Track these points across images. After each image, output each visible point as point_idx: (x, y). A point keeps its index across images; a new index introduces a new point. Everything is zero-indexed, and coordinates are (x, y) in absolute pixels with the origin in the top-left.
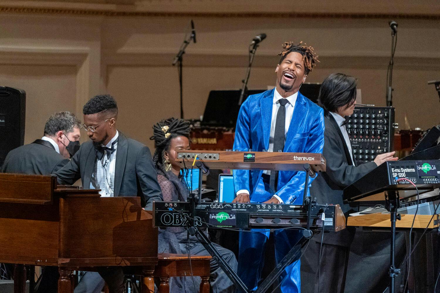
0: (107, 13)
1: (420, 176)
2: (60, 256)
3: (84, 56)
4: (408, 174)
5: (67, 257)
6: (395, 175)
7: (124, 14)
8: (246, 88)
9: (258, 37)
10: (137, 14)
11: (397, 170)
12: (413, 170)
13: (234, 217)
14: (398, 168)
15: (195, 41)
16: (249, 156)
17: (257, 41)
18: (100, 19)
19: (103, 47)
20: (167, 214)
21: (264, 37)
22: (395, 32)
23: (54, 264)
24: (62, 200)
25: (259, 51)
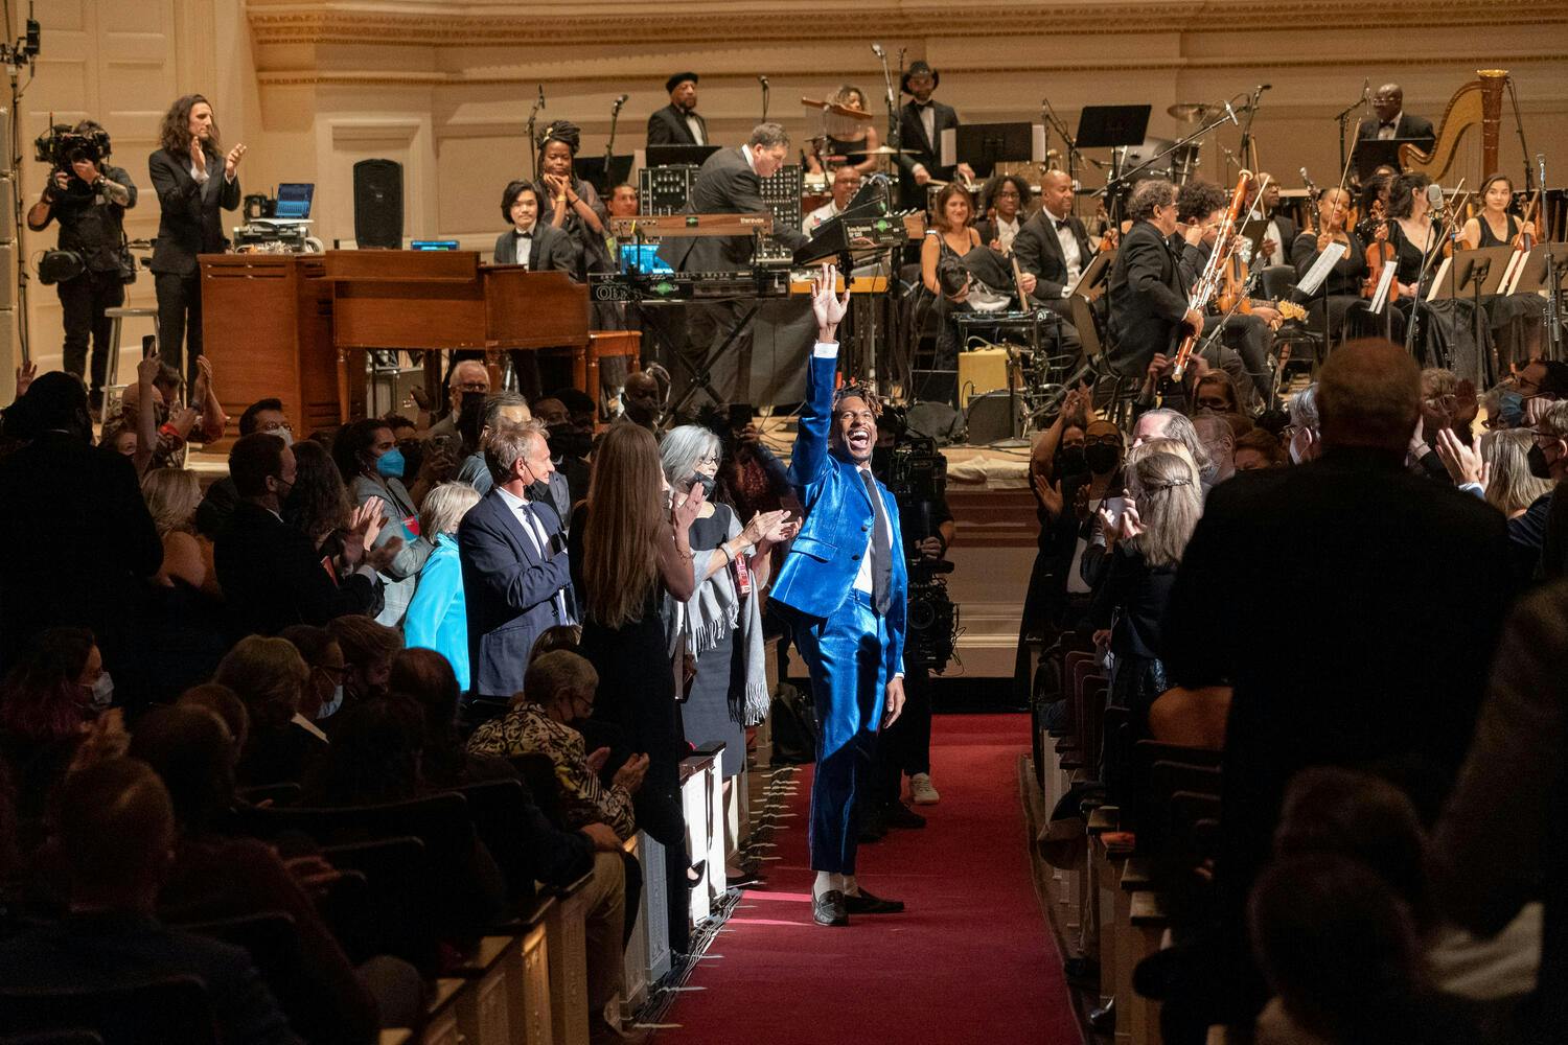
0: (439, 83)
1: (876, 234)
2: (487, 338)
3: (415, 128)
4: (865, 234)
5: (495, 339)
6: (851, 235)
7: (453, 83)
8: (610, 153)
9: (621, 99)
10: (465, 82)
11: (853, 229)
12: (869, 229)
13: (677, 288)
14: (854, 226)
15: (543, 106)
16: (692, 221)
17: (619, 103)
18: (430, 88)
19: (434, 118)
20: (604, 288)
21: (625, 98)
22: (765, 88)
23: (481, 348)
24: (486, 276)
25: (621, 116)
